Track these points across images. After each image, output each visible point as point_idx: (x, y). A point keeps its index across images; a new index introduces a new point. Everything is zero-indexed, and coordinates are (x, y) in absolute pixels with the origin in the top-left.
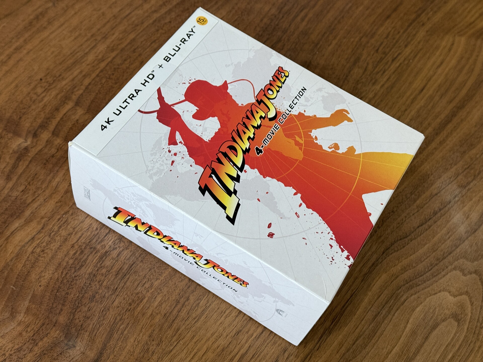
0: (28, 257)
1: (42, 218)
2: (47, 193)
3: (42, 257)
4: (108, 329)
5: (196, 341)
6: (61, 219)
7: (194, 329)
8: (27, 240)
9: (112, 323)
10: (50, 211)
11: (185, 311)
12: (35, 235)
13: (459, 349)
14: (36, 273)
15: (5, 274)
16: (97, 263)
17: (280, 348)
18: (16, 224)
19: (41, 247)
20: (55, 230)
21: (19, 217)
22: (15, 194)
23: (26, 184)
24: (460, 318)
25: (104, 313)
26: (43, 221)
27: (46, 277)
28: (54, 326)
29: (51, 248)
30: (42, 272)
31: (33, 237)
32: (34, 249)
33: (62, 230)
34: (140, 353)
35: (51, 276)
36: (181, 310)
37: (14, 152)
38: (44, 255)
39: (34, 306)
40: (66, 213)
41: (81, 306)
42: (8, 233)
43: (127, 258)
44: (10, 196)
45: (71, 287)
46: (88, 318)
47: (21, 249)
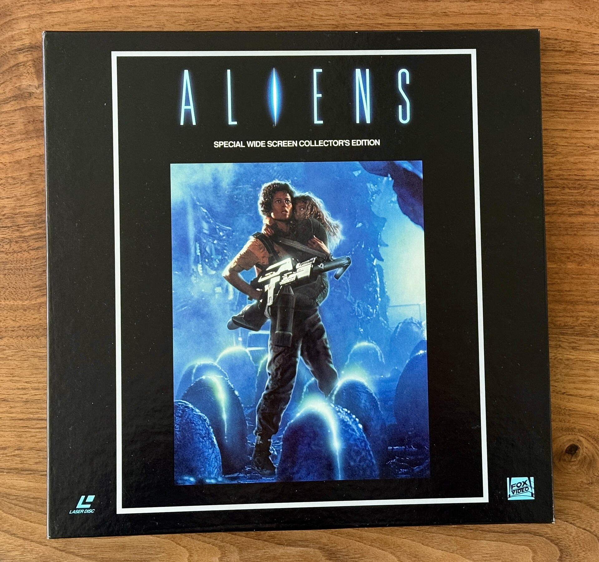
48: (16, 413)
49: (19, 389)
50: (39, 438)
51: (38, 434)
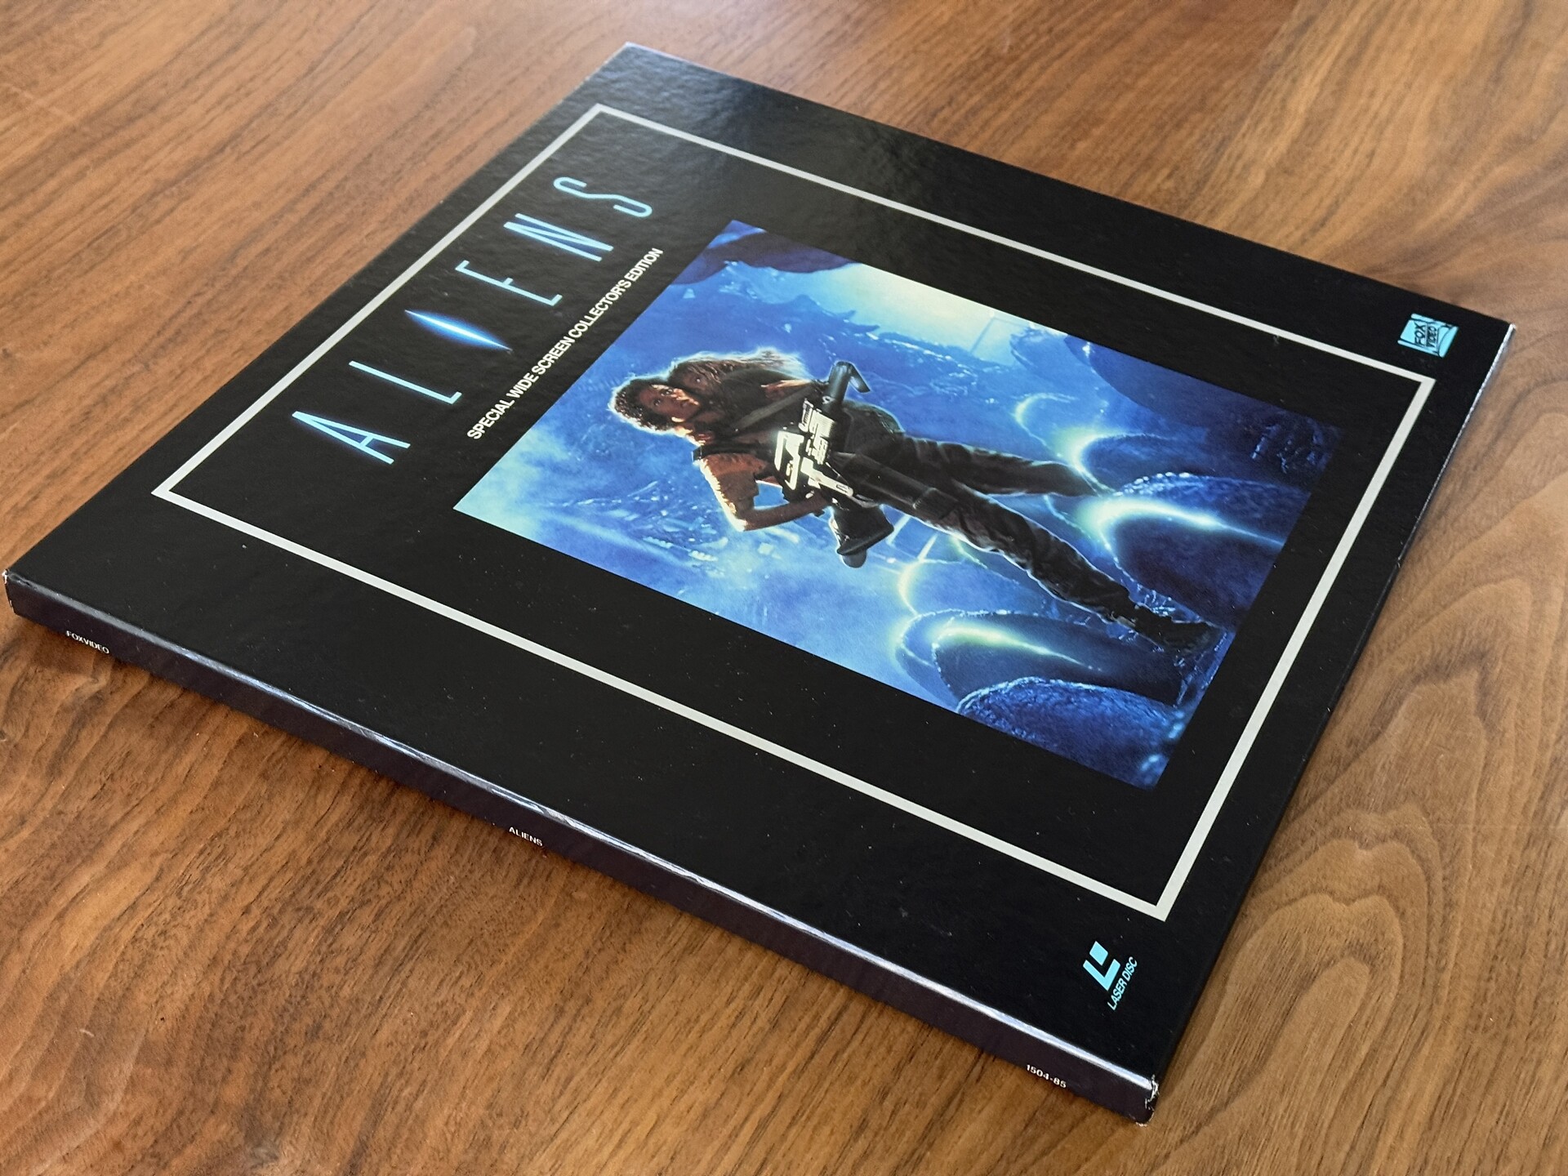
0: (123, 953)
1: (155, 854)
2: (164, 793)
3: (162, 948)
4: (369, 1103)
5: (621, 1102)
6: (208, 851)
7: (613, 1072)
8: (117, 912)
9: (376, 1088)
10: (175, 835)
11: (583, 1031)
12: (137, 899)
13: (1386, 1029)
14: (148, 988)
15: (63, 1002)
16: (320, 944)
17: (867, 1089)
18: (85, 877)
19: (156, 924)
20: (193, 878)
21: (88, 860)
22: (74, 807)
23: (104, 779)
24: (1374, 953)
25: (352, 1064)
26: (158, 861)
27: (177, 996)
28: (212, 1112)
29: (186, 923)
30: (164, 984)
31: (132, 902)
32: (139, 929)
33: (214, 875)
34: (466, 1152)
35: (191, 992)
36: (570, 1029)
37: (65, 709)
38: (167, 943)
39: (149, 1071)
40: (219, 835)
41: (285, 1053)
42: (61, 902)
43: (402, 921)
44: (60, 813)
45: (250, 1010)
46: (308, 1082)
47: (100, 937)
48: (789, 1056)
49: (734, 1025)
50: (880, 1044)
51: (869, 1040)
